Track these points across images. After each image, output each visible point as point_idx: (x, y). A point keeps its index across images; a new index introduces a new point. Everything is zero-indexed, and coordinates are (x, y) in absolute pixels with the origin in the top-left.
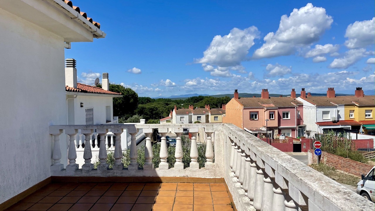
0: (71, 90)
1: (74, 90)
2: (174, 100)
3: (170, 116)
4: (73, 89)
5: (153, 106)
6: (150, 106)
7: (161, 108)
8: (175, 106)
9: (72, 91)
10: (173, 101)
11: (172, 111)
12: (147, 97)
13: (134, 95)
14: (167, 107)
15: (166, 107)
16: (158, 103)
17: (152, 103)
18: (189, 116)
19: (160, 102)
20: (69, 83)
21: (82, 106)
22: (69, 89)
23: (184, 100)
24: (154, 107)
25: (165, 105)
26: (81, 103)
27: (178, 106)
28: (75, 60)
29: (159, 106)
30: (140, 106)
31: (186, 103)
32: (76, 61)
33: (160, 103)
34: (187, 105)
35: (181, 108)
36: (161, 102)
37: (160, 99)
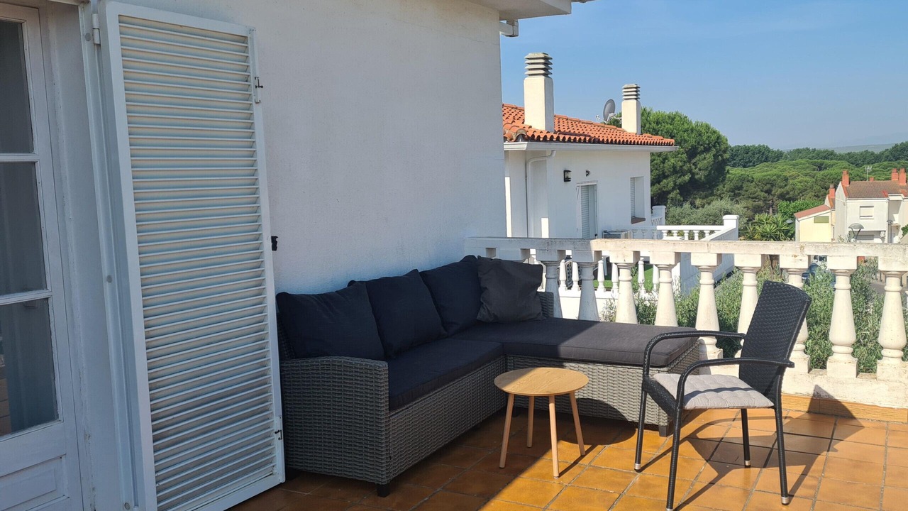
0: (539, 137)
1: (546, 136)
2: (843, 152)
3: (827, 202)
4: (542, 136)
5: (775, 171)
6: (765, 173)
7: (799, 177)
8: (845, 171)
9: (541, 139)
10: (841, 158)
11: (835, 187)
12: (759, 146)
13: (714, 143)
14: (820, 174)
15: (815, 174)
16: (792, 162)
17: (774, 164)
18: (890, 202)
19: (799, 161)
20: (536, 120)
21: (567, 180)
22: (533, 136)
23: (877, 152)
24: (779, 176)
25: (814, 170)
26: (566, 171)
27: (856, 171)
28: (549, 56)
29: (794, 172)
30: (735, 172)
31: (885, 163)
32: (551, 59)
33: (797, 164)
34: (885, 167)
35: (864, 179)
36: (803, 161)
37: (799, 151)
